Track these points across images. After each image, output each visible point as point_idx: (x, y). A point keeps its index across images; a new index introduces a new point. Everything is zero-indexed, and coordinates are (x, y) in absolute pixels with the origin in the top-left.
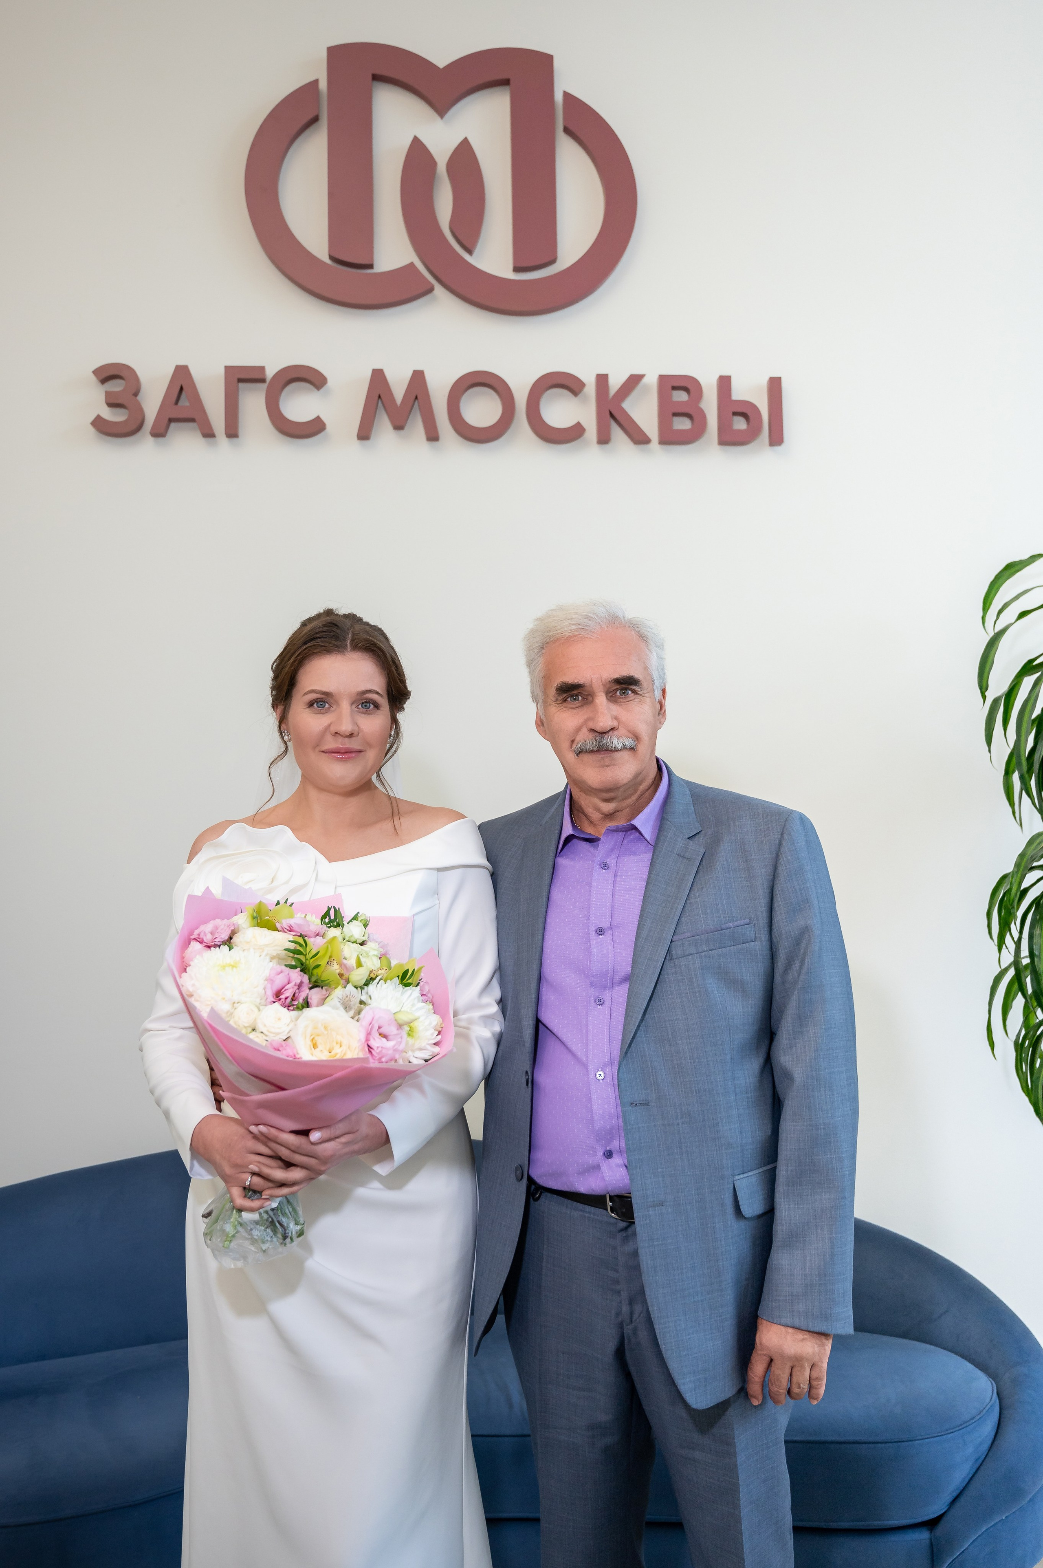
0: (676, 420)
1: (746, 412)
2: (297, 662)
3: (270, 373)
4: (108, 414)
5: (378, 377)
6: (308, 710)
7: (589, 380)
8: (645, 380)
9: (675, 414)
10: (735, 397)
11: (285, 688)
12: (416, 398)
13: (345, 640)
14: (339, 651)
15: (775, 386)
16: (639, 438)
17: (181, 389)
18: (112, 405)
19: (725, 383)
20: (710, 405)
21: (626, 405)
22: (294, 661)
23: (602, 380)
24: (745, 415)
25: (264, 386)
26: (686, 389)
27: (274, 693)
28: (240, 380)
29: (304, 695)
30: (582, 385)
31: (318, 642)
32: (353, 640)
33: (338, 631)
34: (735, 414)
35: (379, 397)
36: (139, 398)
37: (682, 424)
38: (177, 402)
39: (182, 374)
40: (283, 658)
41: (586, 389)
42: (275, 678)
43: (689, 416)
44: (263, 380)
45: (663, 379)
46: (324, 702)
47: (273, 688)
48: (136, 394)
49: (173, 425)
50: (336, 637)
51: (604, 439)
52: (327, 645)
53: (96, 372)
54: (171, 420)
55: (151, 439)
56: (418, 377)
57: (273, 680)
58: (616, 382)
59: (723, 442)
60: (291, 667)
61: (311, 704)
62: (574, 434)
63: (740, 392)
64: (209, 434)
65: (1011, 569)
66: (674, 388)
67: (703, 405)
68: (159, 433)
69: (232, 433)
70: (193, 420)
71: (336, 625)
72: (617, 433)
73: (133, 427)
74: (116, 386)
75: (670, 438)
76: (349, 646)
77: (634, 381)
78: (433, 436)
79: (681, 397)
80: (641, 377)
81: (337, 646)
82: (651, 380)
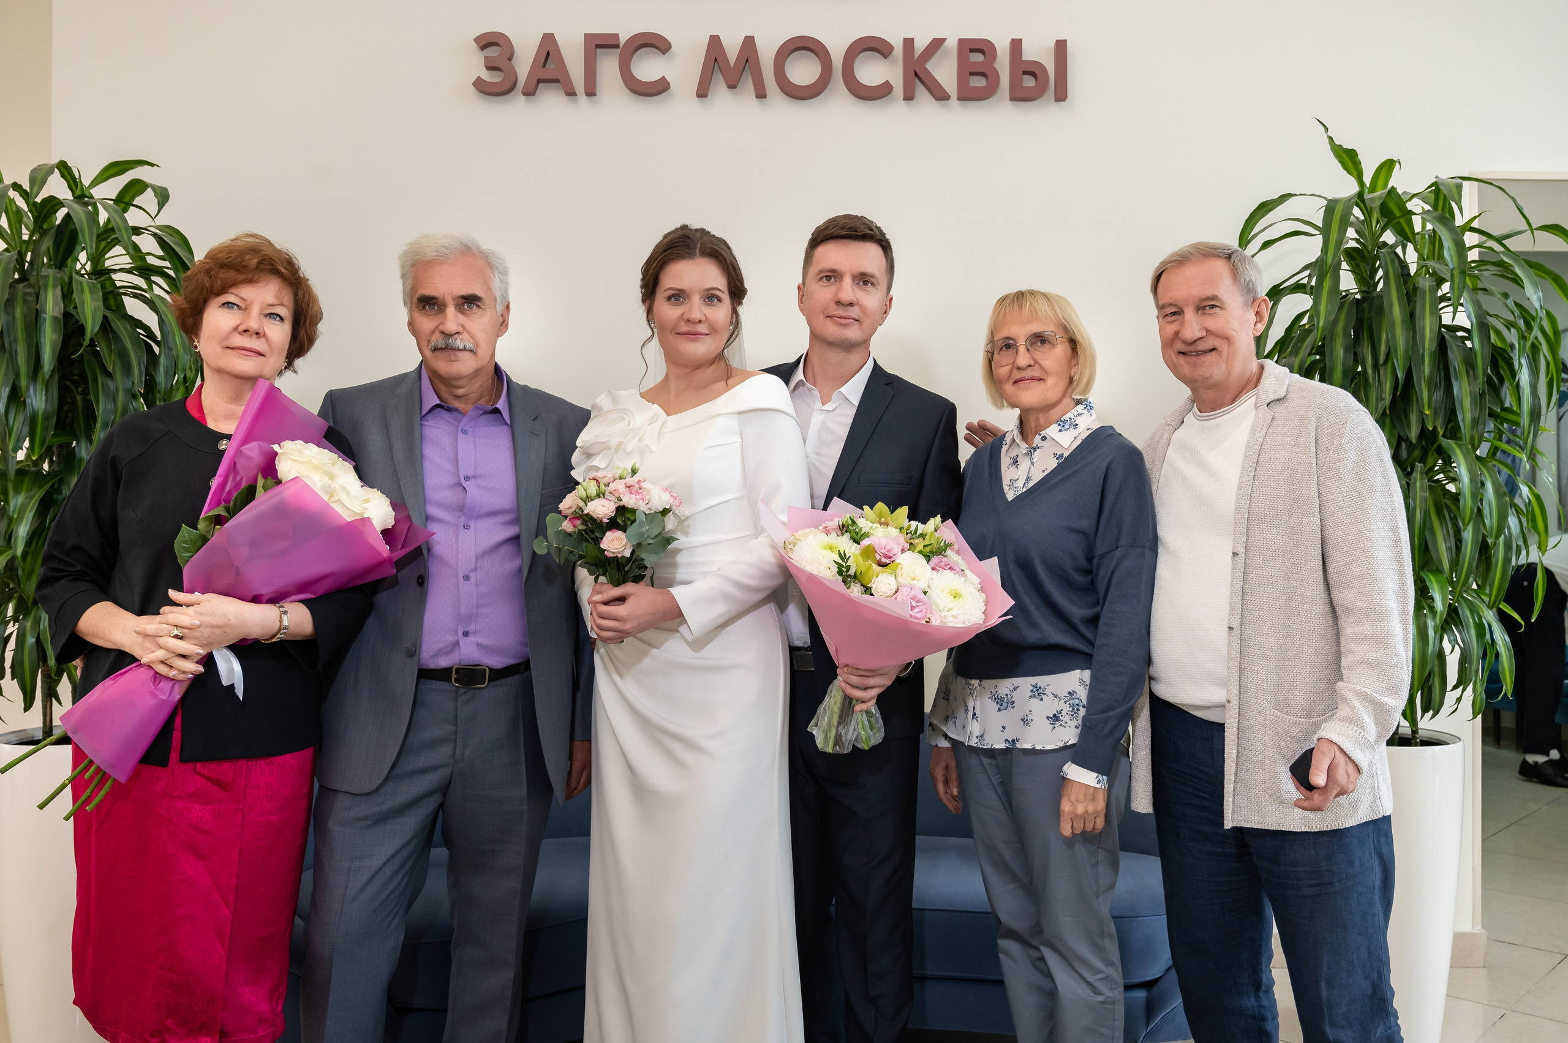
0: (972, 78)
1: (1034, 71)
2: (658, 267)
3: (623, 39)
4: (486, 76)
5: (715, 41)
6: (667, 302)
7: (897, 43)
8: (946, 43)
9: (972, 74)
10: (1024, 58)
11: (651, 286)
12: (747, 60)
13: (695, 249)
14: (690, 257)
15: (1061, 47)
16: (940, 95)
17: (548, 54)
18: (489, 68)
19: (1016, 45)
20: (1003, 65)
21: (929, 66)
22: (656, 266)
23: (909, 43)
24: (1033, 74)
25: (619, 51)
26: (982, 51)
27: (643, 291)
28: (598, 46)
29: (664, 291)
30: (891, 48)
31: (674, 250)
32: (701, 247)
33: (690, 242)
34: (1025, 73)
35: (716, 60)
36: (512, 62)
37: (978, 82)
38: (544, 65)
39: (548, 40)
40: (649, 263)
41: (895, 52)
42: (643, 279)
43: (983, 75)
44: (617, 46)
45: (962, 42)
46: (680, 296)
47: (642, 287)
48: (510, 59)
49: (541, 85)
50: (689, 247)
51: (909, 97)
52: (681, 252)
53: (476, 40)
54: (539, 81)
55: (523, 98)
56: (749, 42)
57: (641, 281)
58: (920, 45)
59: (1014, 98)
60: (654, 270)
61: (669, 298)
62: (881, 92)
63: (1030, 53)
64: (571, 93)
65: (1265, 208)
66: (972, 50)
67: (996, 65)
68: (529, 93)
69: (591, 93)
70: (557, 81)
71: (689, 237)
72: (920, 90)
73: (509, 86)
74: (493, 52)
75: (967, 95)
76: (698, 253)
77: (937, 44)
78: (761, 95)
79: (977, 58)
80: (942, 41)
81: (689, 254)
82: (952, 43)
